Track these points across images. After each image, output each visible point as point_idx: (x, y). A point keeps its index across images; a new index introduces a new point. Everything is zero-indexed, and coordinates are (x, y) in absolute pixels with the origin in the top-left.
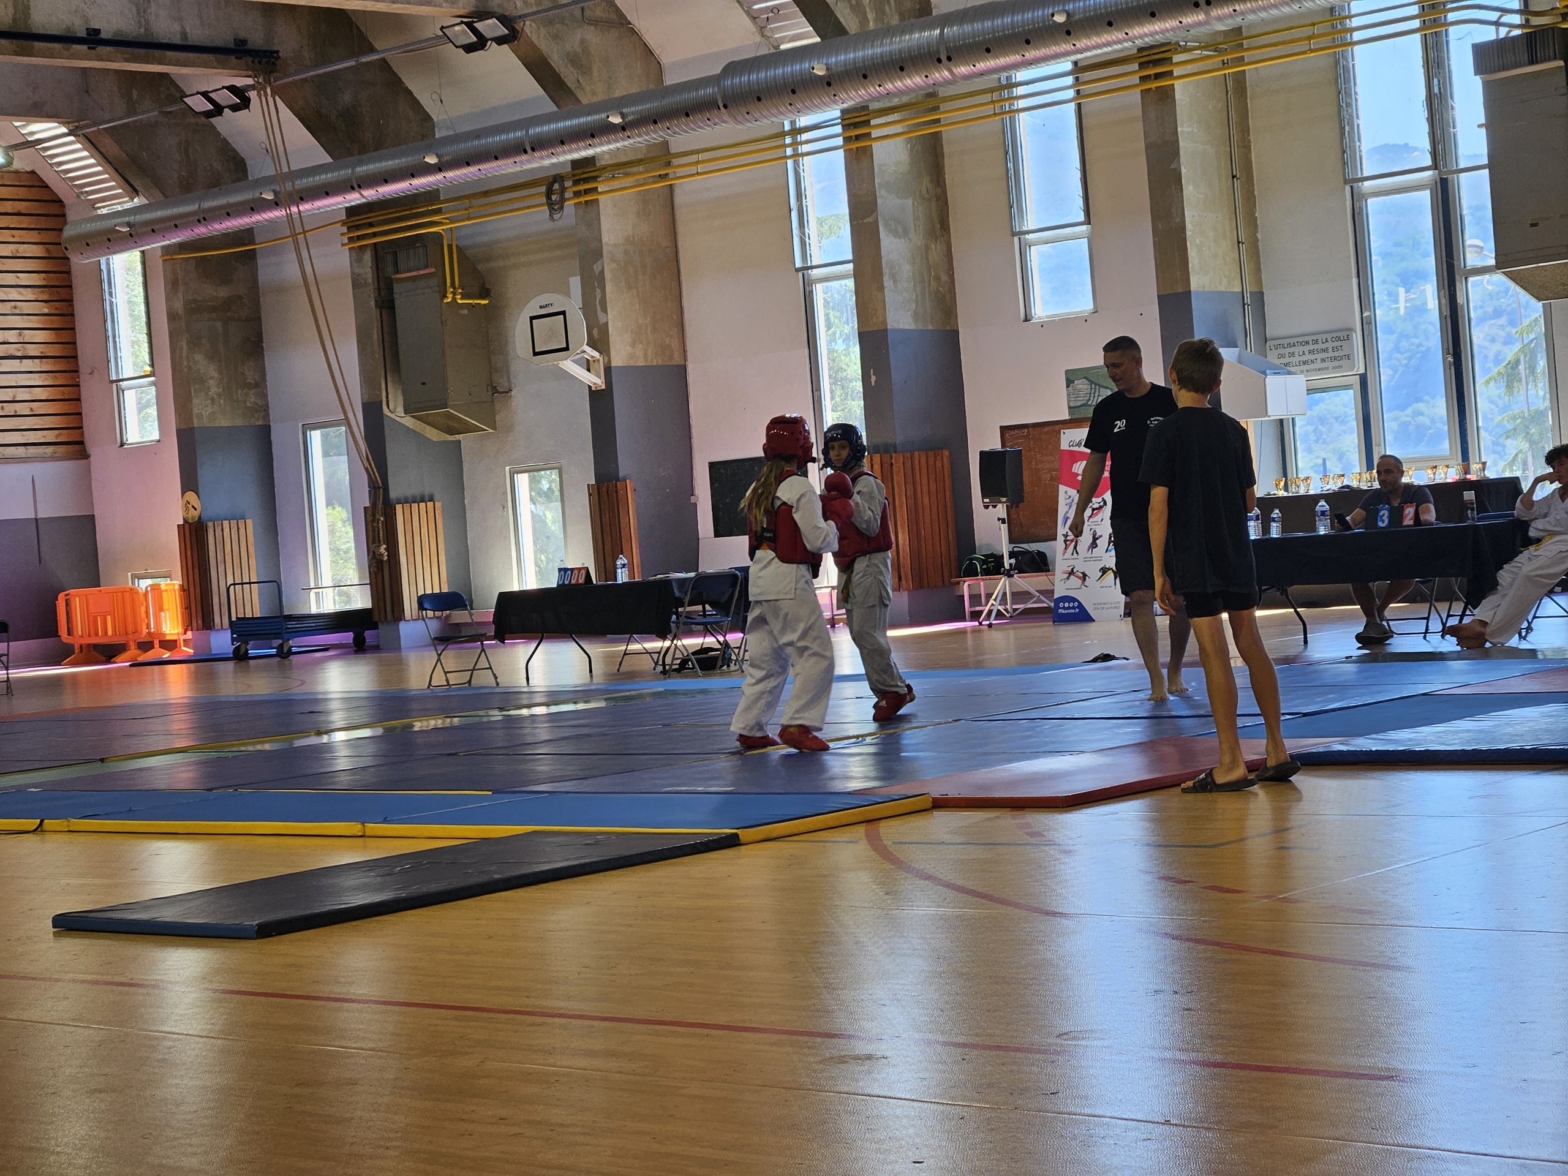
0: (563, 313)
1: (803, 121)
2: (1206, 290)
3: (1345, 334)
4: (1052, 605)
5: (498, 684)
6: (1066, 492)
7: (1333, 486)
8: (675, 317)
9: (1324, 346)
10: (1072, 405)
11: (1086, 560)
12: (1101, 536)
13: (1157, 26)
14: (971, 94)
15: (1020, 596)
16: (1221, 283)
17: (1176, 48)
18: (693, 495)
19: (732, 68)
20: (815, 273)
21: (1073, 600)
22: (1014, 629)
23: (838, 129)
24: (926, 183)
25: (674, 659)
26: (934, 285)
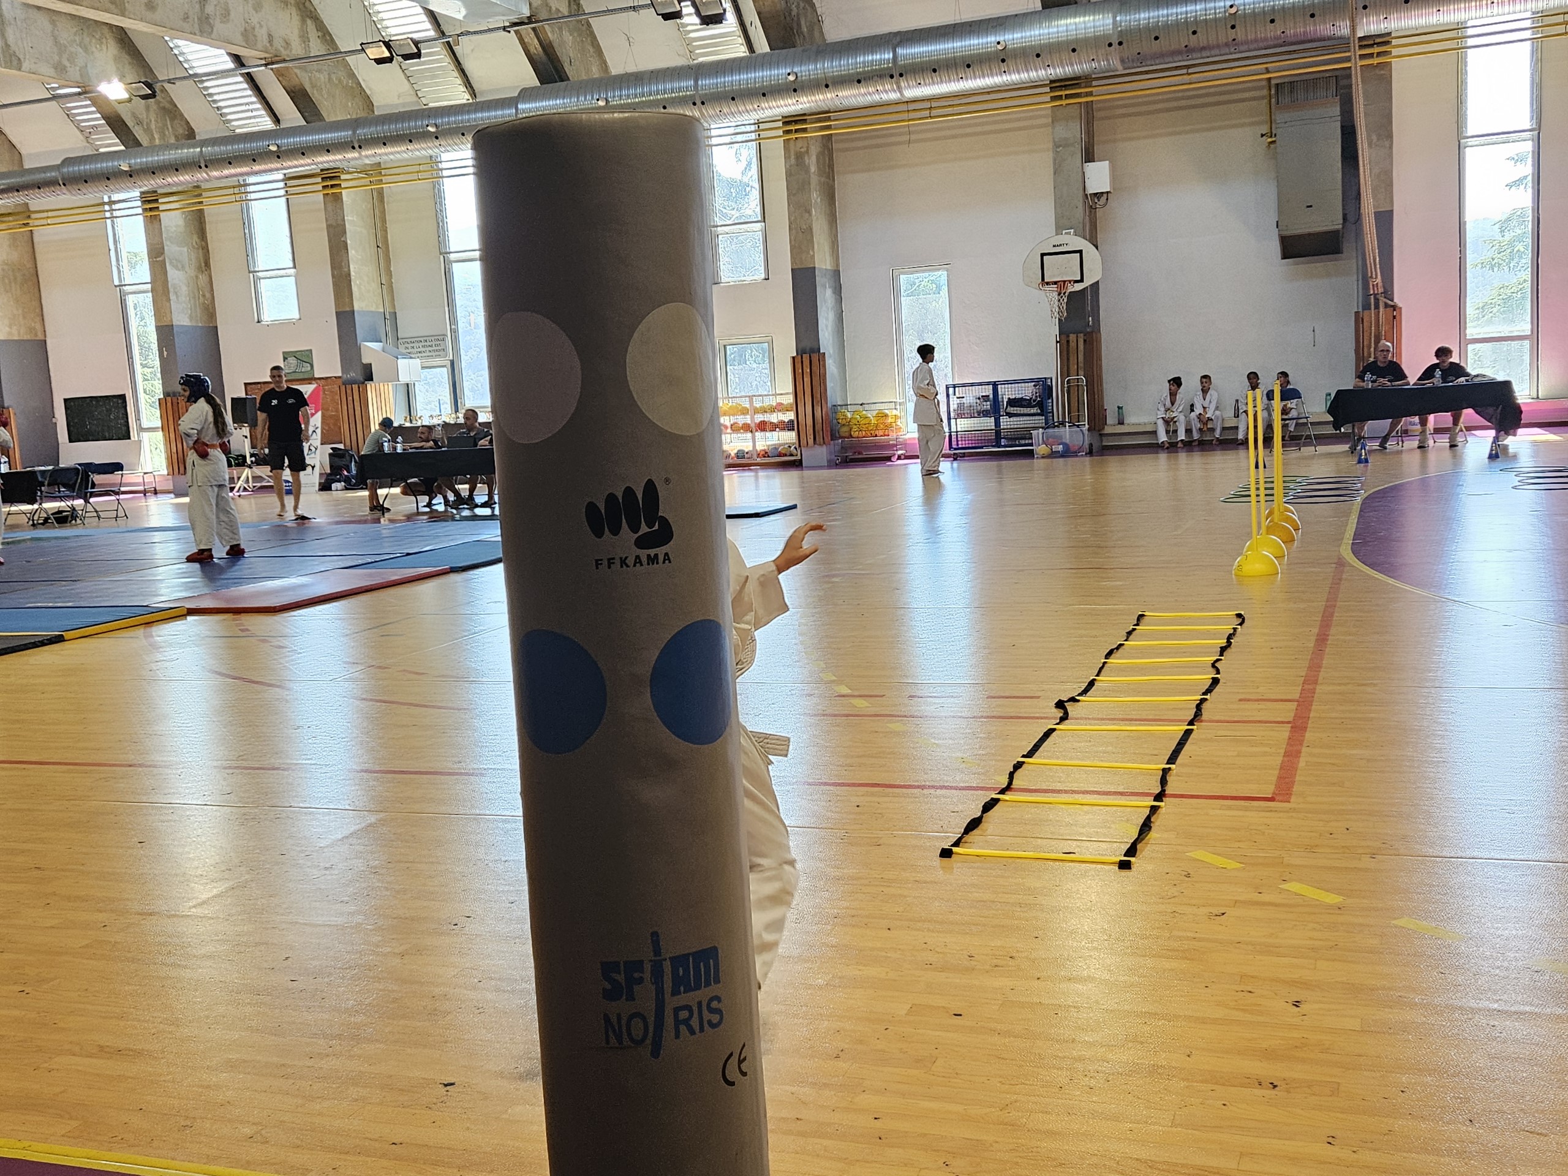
1: (115, 197)
2: (363, 310)
3: (442, 337)
8: (37, 310)
9: (430, 344)
13: (331, 157)
14: (221, 188)
16: (372, 307)
17: (344, 171)
18: (54, 419)
19: (67, 161)
20: (127, 288)
23: (139, 203)
24: (195, 237)
25: (40, 517)
26: (201, 299)
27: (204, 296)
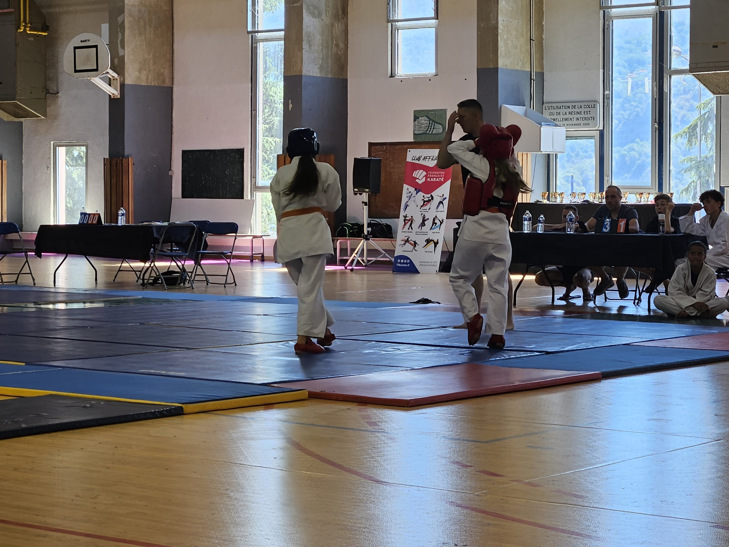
0: (96, 47)
2: (508, 68)
3: (593, 104)
4: (393, 260)
5: (35, 284)
6: (408, 189)
7: (579, 200)
8: (168, 56)
9: (579, 110)
10: (416, 132)
11: (417, 233)
12: (428, 219)
15: (372, 252)
16: (518, 65)
18: (170, 170)
20: (259, 36)
21: (407, 258)
22: (367, 274)
25: (150, 276)
26: (335, 49)
27: (337, 45)
